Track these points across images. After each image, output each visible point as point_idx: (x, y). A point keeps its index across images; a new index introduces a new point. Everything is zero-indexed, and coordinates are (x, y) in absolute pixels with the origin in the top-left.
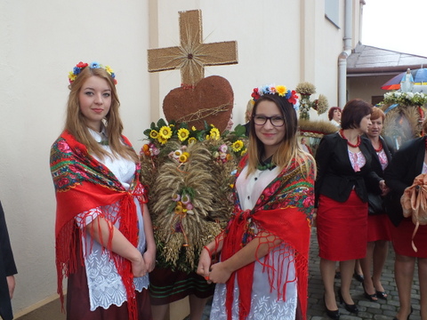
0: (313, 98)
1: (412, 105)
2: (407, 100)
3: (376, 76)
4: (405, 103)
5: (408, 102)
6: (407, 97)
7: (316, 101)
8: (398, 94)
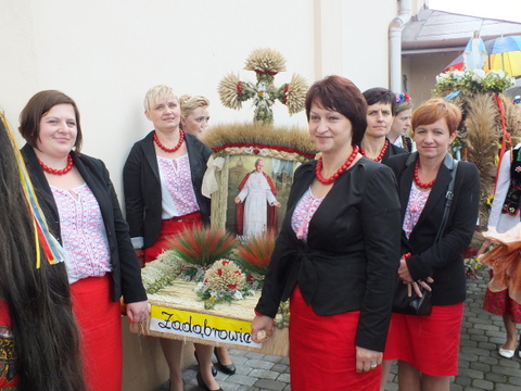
0: (279, 81)
1: (484, 92)
2: (474, 83)
3: (445, 53)
4: (471, 90)
5: (476, 87)
6: (474, 79)
7: (286, 88)
8: (458, 74)
